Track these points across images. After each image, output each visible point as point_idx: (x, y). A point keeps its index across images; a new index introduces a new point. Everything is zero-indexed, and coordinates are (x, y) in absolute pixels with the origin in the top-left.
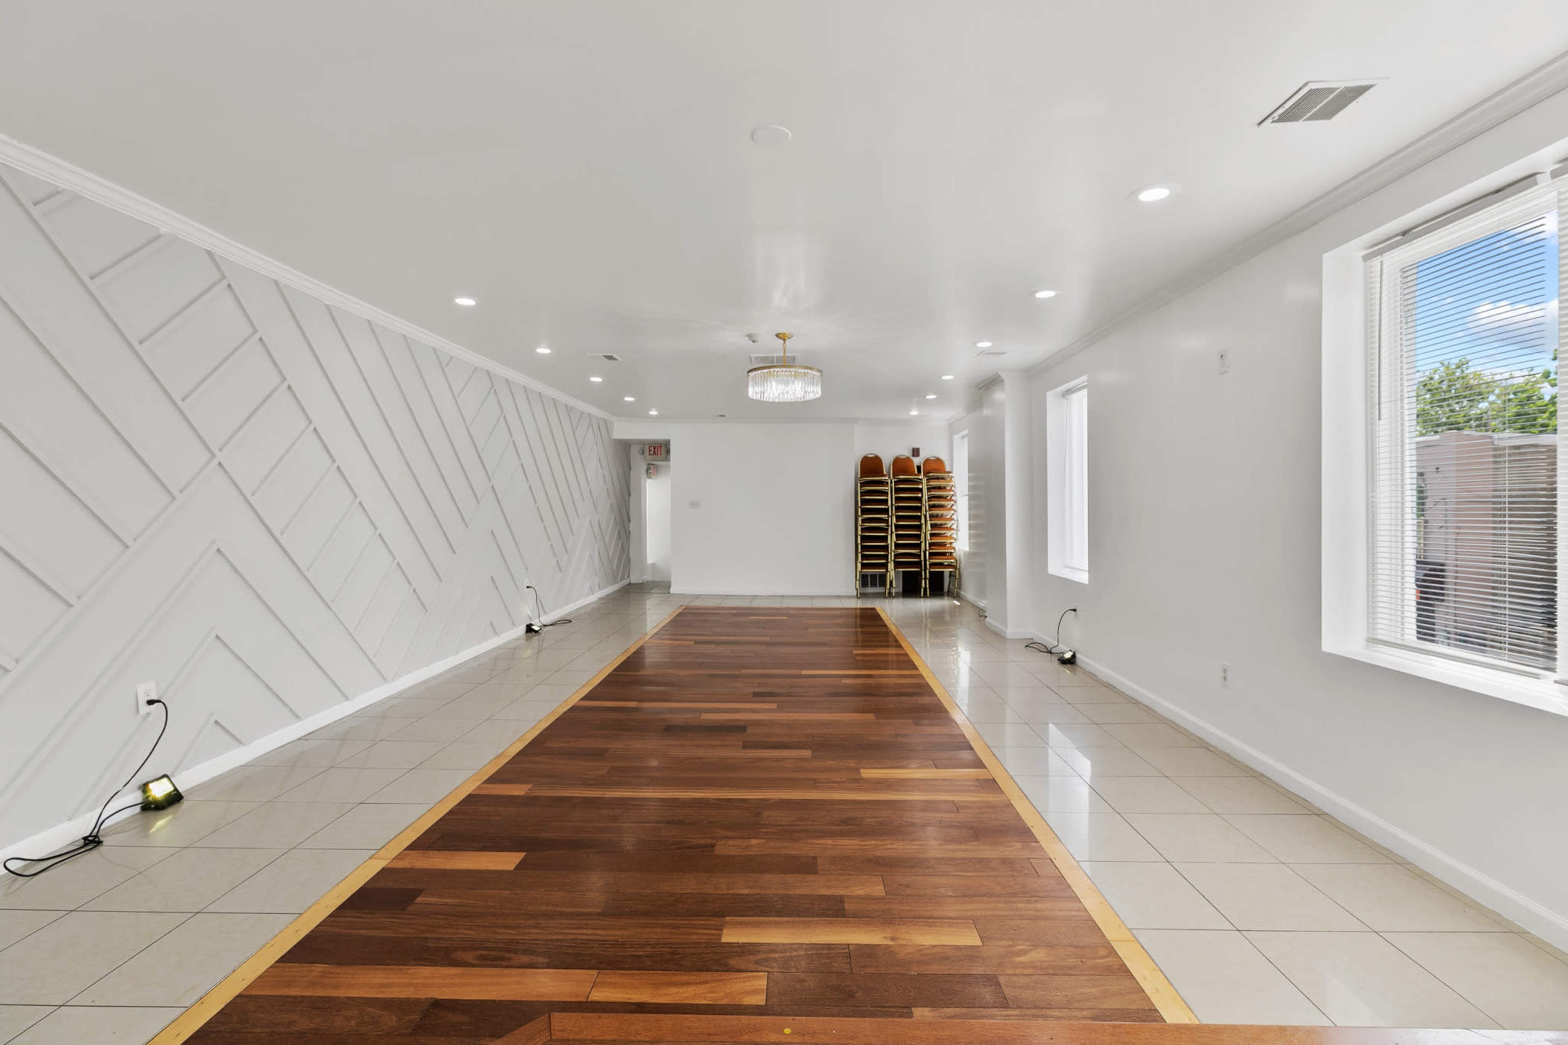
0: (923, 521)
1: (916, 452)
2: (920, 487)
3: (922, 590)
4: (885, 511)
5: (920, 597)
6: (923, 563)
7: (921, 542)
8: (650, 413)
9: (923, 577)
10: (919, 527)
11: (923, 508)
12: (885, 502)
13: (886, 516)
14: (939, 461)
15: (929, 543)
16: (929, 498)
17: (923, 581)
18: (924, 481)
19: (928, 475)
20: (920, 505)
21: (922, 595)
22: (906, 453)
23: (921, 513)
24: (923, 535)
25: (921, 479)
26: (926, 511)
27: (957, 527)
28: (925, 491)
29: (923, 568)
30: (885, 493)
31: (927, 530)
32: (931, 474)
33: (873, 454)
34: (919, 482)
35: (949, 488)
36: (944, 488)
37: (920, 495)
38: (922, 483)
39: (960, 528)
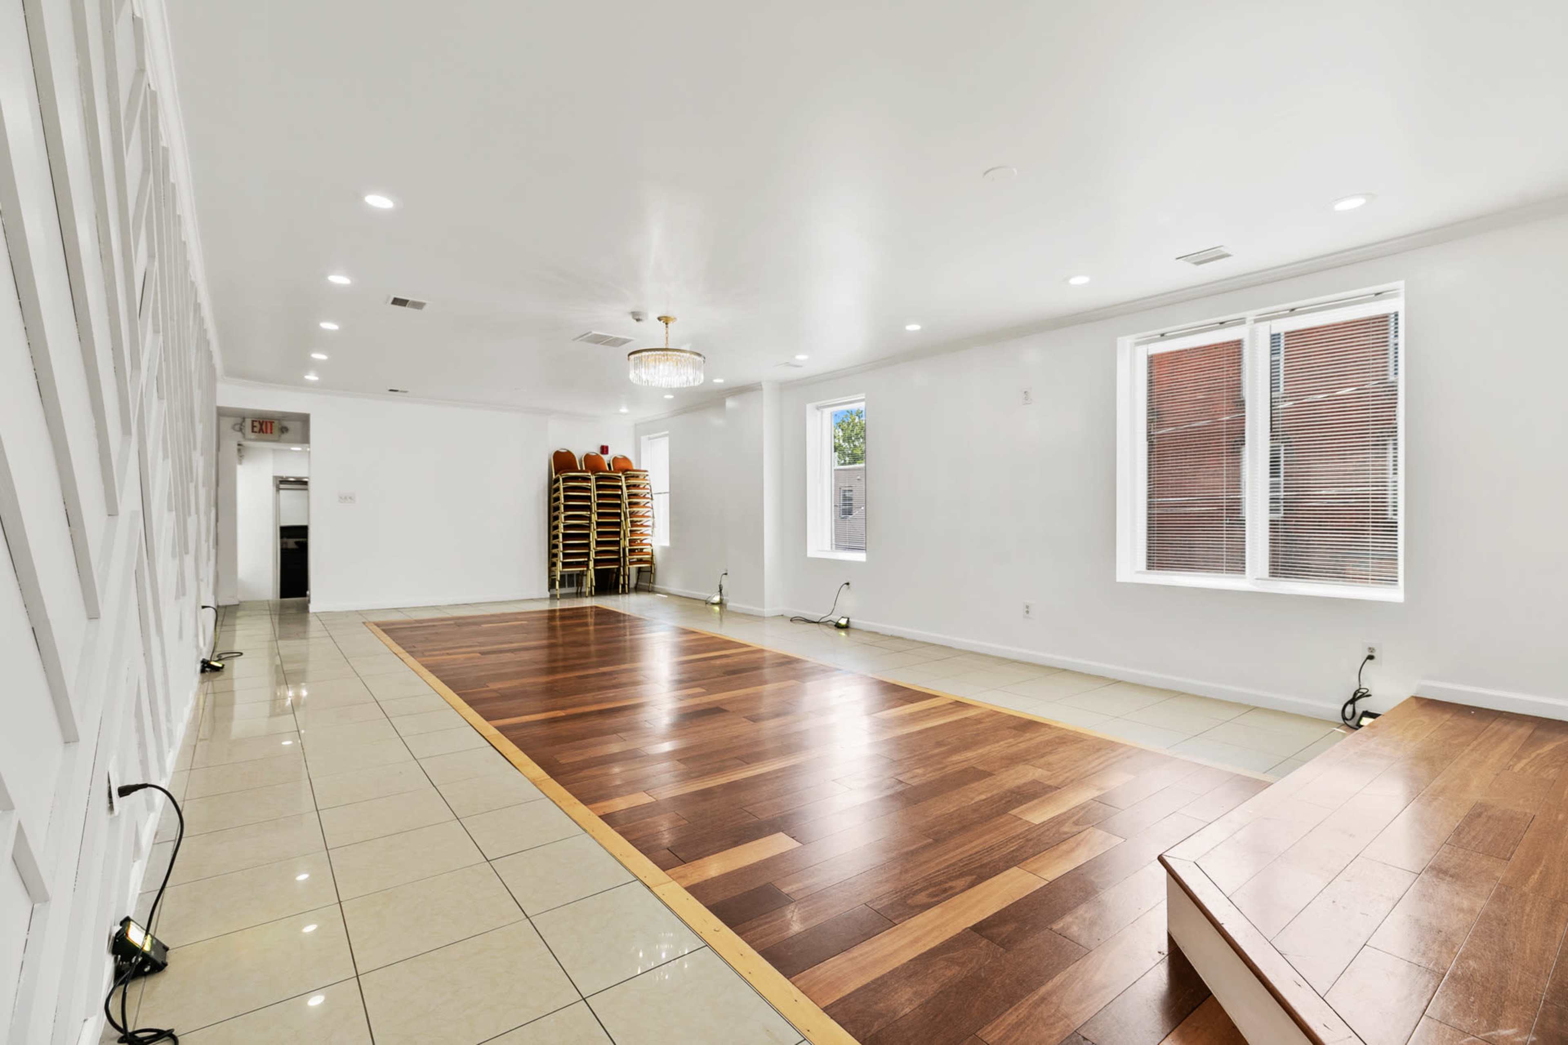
0: (623, 518)
1: (604, 450)
2: (620, 484)
3: (620, 586)
4: (588, 508)
5: (617, 593)
6: (622, 560)
7: (620, 539)
8: (307, 377)
9: (622, 573)
10: (618, 525)
11: (623, 506)
12: (588, 498)
13: (589, 513)
14: (625, 459)
15: (629, 540)
16: (628, 495)
17: (621, 578)
18: (623, 478)
19: (626, 473)
20: (619, 502)
21: (620, 592)
22: (595, 450)
23: (621, 510)
24: (622, 532)
25: (620, 477)
26: (626, 508)
27: (653, 524)
28: (624, 488)
29: (622, 564)
30: (588, 490)
31: (627, 526)
32: (628, 472)
33: (565, 449)
34: (618, 479)
35: (642, 486)
36: (639, 486)
37: (620, 493)
38: (621, 480)
39: (656, 524)
